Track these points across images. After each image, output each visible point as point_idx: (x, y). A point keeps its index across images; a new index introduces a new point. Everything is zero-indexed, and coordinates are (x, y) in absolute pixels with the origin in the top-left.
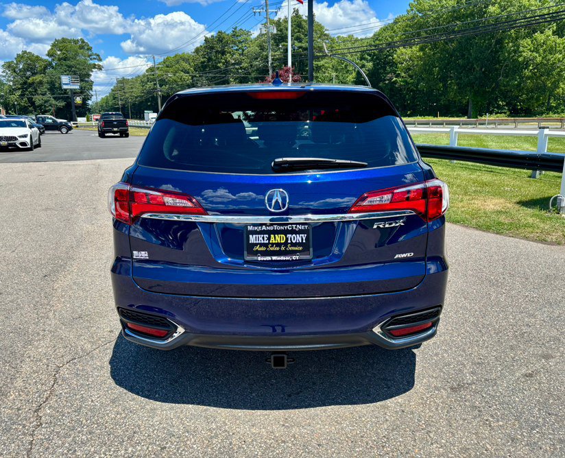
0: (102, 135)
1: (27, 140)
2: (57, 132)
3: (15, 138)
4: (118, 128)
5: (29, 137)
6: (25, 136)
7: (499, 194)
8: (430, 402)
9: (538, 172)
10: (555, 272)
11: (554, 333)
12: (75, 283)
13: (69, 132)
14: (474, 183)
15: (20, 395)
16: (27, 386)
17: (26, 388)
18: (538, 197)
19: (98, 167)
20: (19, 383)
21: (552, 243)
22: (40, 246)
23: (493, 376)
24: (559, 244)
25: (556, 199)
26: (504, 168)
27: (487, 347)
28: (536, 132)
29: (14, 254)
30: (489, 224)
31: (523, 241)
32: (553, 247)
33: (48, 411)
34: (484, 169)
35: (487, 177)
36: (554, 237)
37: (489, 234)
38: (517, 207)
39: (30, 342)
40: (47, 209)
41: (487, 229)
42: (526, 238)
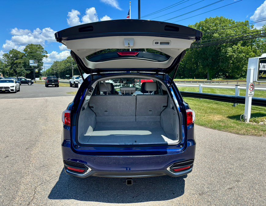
0: (47, 86)
1: (14, 88)
2: (27, 84)
3: (9, 88)
4: (54, 83)
5: (15, 87)
6: (13, 87)
7: (220, 113)
8: (191, 200)
9: (236, 104)
10: (242, 146)
11: (241, 171)
12: (40, 152)
13: (32, 84)
14: (209, 108)
15: (21, 198)
16: (23, 195)
17: (23, 196)
18: (236, 115)
19: (47, 101)
20: (20, 194)
21: (241, 134)
22: (24, 136)
23: (216, 189)
24: (244, 135)
25: (243, 115)
26: (222, 102)
27: (214, 177)
28: (234, 87)
29: (12, 139)
30: (215, 126)
31: (229, 133)
32: (242, 136)
33: (33, 205)
34: (214, 102)
35: (215, 106)
36: (242, 132)
37: (216, 130)
38: (227, 119)
39: (23, 177)
40: (25, 119)
41: (215, 128)
42: (231, 132)
